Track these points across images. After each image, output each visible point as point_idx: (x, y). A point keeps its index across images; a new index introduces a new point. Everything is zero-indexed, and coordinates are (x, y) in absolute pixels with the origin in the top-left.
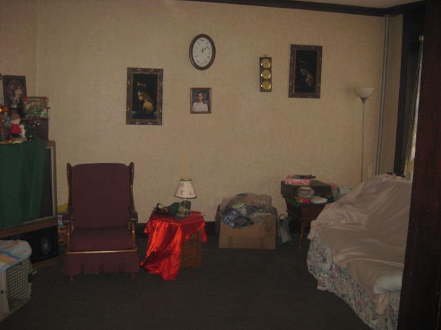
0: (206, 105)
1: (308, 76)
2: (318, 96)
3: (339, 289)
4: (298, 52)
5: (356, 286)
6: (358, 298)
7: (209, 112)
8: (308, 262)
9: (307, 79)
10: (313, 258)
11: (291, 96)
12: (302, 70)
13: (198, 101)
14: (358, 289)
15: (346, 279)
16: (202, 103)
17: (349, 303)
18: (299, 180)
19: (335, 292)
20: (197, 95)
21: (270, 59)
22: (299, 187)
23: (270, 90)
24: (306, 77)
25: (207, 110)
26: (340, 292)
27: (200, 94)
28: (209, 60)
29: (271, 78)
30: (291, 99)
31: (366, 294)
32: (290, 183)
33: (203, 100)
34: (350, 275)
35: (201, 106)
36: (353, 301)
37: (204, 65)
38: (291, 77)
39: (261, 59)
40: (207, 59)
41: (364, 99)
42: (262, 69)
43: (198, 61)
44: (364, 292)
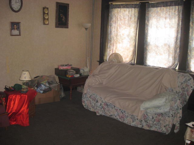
0: (18, 31)
1: (64, 17)
2: (67, 27)
3: (108, 113)
4: (59, 5)
5: (119, 110)
6: (121, 115)
7: (20, 35)
8: (83, 104)
9: (63, 19)
10: (86, 102)
11: (56, 27)
12: (61, 15)
13: (14, 29)
14: (120, 111)
15: (112, 108)
16: (16, 30)
17: (115, 118)
18: (66, 67)
19: (105, 115)
20: (14, 26)
21: (48, 8)
22: (68, 70)
23: (48, 24)
24: (62, 18)
25: (18, 34)
26: (108, 114)
27: (15, 26)
28: (19, 7)
29: (48, 18)
30: (56, 28)
31: (126, 112)
32: (62, 69)
33: (17, 29)
34: (114, 106)
35: (16, 32)
36: (118, 117)
37: (17, 10)
38: (56, 18)
39: (44, 8)
40: (18, 7)
41: (86, 29)
42: (44, 13)
43: (14, 8)
44: (125, 112)
